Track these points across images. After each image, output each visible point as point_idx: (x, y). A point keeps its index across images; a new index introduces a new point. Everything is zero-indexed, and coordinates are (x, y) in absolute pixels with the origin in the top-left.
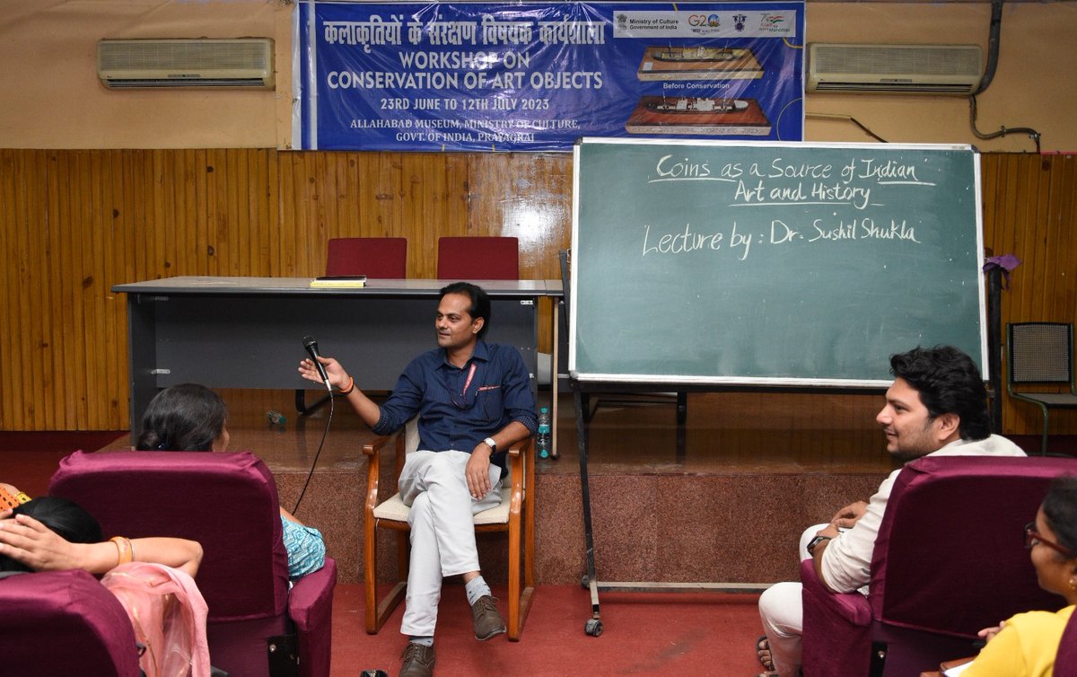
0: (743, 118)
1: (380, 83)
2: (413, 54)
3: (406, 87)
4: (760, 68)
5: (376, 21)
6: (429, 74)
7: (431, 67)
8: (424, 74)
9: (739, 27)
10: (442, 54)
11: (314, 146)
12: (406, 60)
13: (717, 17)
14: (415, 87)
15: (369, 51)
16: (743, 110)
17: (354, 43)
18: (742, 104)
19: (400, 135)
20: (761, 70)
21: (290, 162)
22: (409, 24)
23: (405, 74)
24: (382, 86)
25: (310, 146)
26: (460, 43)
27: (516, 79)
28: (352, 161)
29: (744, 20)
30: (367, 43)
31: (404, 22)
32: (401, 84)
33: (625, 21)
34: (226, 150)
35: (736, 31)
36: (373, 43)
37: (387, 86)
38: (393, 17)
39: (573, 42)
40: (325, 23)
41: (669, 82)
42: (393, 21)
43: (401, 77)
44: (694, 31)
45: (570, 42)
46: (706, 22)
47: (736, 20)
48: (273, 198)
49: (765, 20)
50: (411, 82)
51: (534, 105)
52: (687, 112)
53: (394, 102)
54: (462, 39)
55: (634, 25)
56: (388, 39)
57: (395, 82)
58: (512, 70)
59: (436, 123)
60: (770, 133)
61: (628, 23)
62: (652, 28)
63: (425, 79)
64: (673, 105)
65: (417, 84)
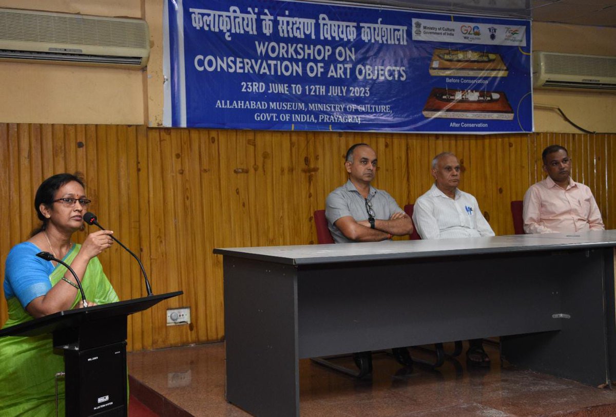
0: (496, 106)
1: (240, 68)
2: (267, 43)
3: (261, 73)
4: (505, 68)
5: (235, 11)
6: (279, 62)
7: (281, 56)
8: (275, 62)
9: (493, 37)
10: (290, 45)
11: (184, 124)
12: (261, 49)
13: (478, 28)
14: (268, 73)
15: (229, 39)
16: (497, 100)
17: (217, 30)
18: (496, 96)
19: (258, 116)
20: (506, 70)
21: (158, 139)
22: (262, 17)
23: (259, 61)
24: (241, 71)
25: (180, 124)
26: (303, 36)
27: (345, 69)
28: (213, 139)
29: (495, 31)
30: (228, 31)
31: (258, 14)
32: (257, 69)
33: (420, 27)
34: (96, 125)
35: (490, 39)
36: (233, 31)
37: (246, 71)
38: (250, 9)
39: (385, 42)
40: (191, 10)
41: (450, 77)
42: (249, 13)
43: (256, 63)
44: (465, 38)
45: (383, 41)
46: (472, 32)
47: (490, 31)
48: (143, 173)
49: (508, 32)
50: (264, 69)
51: (359, 93)
52: (462, 101)
53: (252, 85)
54: (305, 33)
55: (427, 30)
56: (247, 29)
57: (252, 67)
58: (343, 62)
59: (287, 105)
60: (514, 118)
61: (422, 29)
62: (438, 34)
63: (276, 65)
64: (452, 96)
65: (270, 70)
